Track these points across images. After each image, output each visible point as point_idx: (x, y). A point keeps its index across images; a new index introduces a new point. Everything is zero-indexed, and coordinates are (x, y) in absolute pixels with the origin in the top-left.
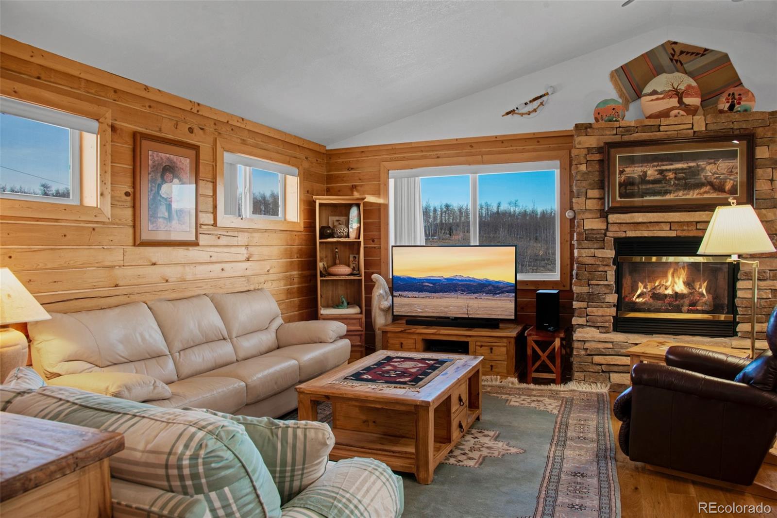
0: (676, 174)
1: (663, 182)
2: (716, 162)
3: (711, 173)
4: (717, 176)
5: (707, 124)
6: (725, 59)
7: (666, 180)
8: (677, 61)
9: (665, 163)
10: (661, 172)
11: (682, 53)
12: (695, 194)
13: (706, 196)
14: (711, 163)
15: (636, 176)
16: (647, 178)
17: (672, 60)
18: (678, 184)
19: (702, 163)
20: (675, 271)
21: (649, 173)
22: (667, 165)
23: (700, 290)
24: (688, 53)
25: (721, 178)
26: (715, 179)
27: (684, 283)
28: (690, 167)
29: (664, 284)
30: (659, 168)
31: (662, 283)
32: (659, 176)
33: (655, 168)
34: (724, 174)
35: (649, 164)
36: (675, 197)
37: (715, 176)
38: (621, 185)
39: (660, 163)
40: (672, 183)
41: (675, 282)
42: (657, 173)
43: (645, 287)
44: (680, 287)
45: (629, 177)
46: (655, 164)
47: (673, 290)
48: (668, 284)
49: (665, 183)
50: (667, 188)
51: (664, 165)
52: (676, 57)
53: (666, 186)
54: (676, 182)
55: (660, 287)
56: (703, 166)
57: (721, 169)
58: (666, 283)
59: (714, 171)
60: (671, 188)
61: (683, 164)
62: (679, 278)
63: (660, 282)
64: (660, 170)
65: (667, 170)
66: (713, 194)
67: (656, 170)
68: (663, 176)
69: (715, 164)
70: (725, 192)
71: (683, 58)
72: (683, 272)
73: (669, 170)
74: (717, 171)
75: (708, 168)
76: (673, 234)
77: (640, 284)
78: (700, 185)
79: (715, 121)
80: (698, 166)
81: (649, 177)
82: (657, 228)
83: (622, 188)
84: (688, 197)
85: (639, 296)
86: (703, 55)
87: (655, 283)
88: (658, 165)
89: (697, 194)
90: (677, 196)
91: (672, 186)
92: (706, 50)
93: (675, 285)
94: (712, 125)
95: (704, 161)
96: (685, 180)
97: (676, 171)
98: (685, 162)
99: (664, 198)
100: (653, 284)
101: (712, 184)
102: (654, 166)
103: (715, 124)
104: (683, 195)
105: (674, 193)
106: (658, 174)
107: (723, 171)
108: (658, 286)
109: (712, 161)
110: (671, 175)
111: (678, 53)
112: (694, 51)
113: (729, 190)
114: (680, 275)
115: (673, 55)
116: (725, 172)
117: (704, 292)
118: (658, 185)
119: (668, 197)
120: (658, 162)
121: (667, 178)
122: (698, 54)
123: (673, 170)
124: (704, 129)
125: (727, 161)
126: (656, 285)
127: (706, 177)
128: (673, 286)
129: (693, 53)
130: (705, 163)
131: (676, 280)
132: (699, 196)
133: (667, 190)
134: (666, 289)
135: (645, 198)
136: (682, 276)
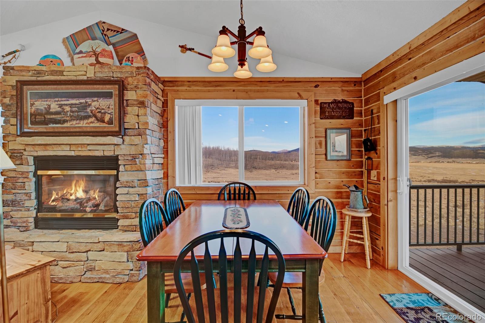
0: (71, 107)
1: (62, 113)
2: (98, 100)
3: (95, 108)
4: (99, 110)
5: (95, 72)
6: (135, 36)
7: (64, 112)
8: (105, 35)
9: (63, 99)
10: (61, 106)
11: (108, 30)
12: (85, 123)
13: (92, 125)
14: (95, 101)
15: (42, 108)
16: (51, 110)
17: (102, 34)
18: (73, 116)
19: (89, 100)
20: (77, 181)
21: (52, 106)
22: (65, 101)
23: (94, 196)
24: (112, 30)
25: (102, 112)
26: (98, 112)
27: (83, 191)
28: (81, 103)
29: (70, 191)
30: (59, 103)
31: (68, 191)
32: (59, 109)
33: (56, 103)
34: (103, 109)
35: (52, 99)
36: (70, 125)
37: (98, 110)
38: (31, 115)
39: (60, 99)
40: (68, 115)
41: (77, 190)
42: (58, 106)
43: (57, 194)
44: (80, 194)
45: (38, 109)
46: (57, 99)
47: (75, 196)
48: (72, 191)
49: (63, 114)
50: (65, 118)
51: (62, 101)
52: (105, 33)
53: (65, 116)
54: (71, 114)
55: (67, 194)
56: (90, 103)
57: (102, 105)
58: (71, 191)
59: (97, 107)
60: (68, 119)
61: (76, 100)
62: (80, 187)
63: (67, 191)
64: (60, 104)
65: (65, 105)
66: (96, 124)
67: (57, 104)
68: (62, 109)
69: (98, 101)
70: (105, 122)
71: (109, 33)
72: (82, 182)
73: (67, 105)
74: (99, 107)
75: (93, 104)
76: (72, 154)
77: (54, 192)
78: (87, 117)
79: (101, 71)
80: (86, 102)
81: (52, 109)
82: (60, 149)
83: (33, 117)
84: (79, 125)
85: (53, 201)
86: (121, 33)
87: (64, 191)
88: (58, 101)
89: (86, 124)
90: (72, 125)
91: (68, 117)
92: (123, 30)
93: (77, 193)
94: (98, 73)
95: (90, 99)
96: (77, 113)
97: (71, 105)
98: (77, 99)
99: (63, 126)
100: (62, 192)
101: (96, 116)
102: (55, 101)
103: (100, 73)
104: (76, 124)
105: (70, 122)
106: (58, 108)
107: (103, 107)
108: (66, 193)
109: (96, 99)
110: (67, 109)
111: (106, 30)
112: (116, 29)
113: (107, 122)
114: (80, 185)
115: (103, 31)
116: (104, 108)
117: (97, 197)
118: (59, 116)
119: (66, 125)
120: (58, 98)
121: (65, 111)
122: (118, 32)
123: (69, 104)
124: (93, 75)
125: (106, 100)
126: (64, 192)
127: (92, 111)
128: (76, 193)
129: (115, 31)
130: (91, 100)
131: (78, 188)
132: (87, 125)
133: (65, 120)
134: (71, 195)
135: (49, 126)
136: (81, 186)
